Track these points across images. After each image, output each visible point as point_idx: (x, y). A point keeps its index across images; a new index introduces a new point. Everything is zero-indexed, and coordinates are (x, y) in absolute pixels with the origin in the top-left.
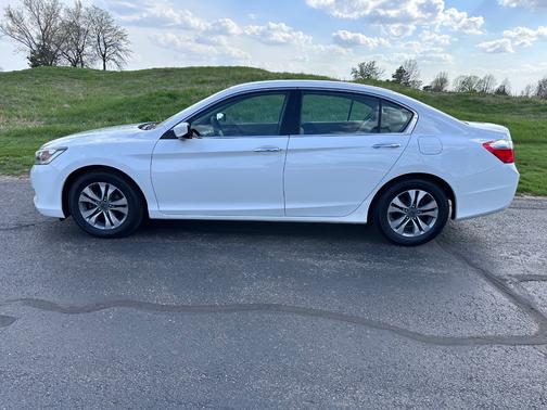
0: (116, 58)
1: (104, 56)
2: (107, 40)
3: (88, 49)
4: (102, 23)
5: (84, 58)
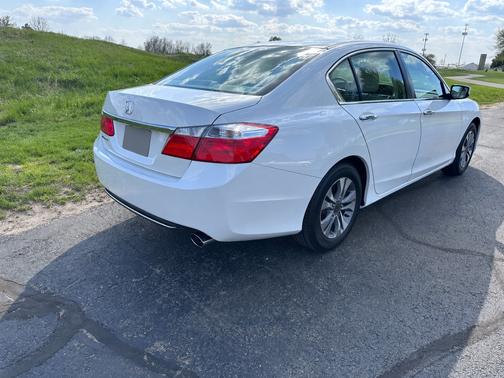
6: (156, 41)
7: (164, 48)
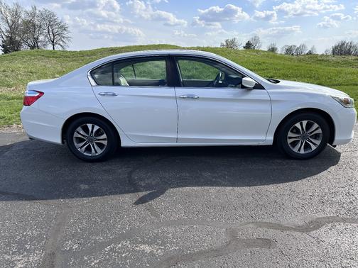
0: (61, 43)
1: (53, 42)
2: (55, 31)
3: (41, 38)
4: (50, 20)
5: (39, 44)
6: (343, 44)
7: (349, 50)
